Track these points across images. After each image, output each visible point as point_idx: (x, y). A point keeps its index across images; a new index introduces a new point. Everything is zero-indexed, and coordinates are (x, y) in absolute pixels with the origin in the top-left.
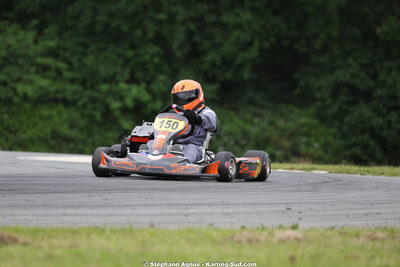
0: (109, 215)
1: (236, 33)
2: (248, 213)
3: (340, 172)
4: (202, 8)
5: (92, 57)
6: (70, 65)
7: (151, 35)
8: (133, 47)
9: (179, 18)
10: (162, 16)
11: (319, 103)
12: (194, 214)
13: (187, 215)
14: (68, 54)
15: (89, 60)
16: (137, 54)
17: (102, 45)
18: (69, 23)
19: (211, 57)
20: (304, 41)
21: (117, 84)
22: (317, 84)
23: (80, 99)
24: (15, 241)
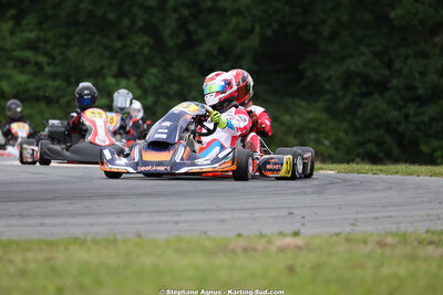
0: (92, 225)
1: (234, 20)
3: (350, 172)
5: (76, 49)
6: (52, 58)
7: (140, 23)
8: (121, 37)
9: (171, 2)
10: (152, 2)
11: (329, 96)
12: (187, 221)
13: (177, 223)
14: (49, 47)
15: (72, 53)
16: (125, 46)
17: (87, 36)
18: (50, 12)
19: (207, 46)
20: (310, 28)
21: (104, 78)
22: (325, 75)
23: (63, 96)
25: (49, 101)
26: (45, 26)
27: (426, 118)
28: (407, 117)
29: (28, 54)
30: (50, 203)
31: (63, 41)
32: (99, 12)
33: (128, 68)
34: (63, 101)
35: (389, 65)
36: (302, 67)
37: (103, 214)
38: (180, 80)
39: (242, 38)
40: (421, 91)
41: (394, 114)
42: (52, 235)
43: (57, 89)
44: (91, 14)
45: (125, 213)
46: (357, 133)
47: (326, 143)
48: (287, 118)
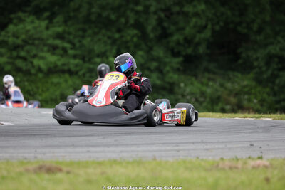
0: (121, 152)
1: (194, 20)
2: (223, 149)
3: (281, 119)
5: (89, 39)
6: (73, 44)
7: (132, 21)
8: (119, 31)
9: (152, 9)
10: (140, 8)
11: (257, 70)
12: (184, 150)
13: (178, 151)
14: (71, 37)
15: (86, 41)
16: (122, 37)
17: (96, 30)
18: (72, 14)
19: (176, 37)
20: (244, 25)
21: (107, 57)
22: (255, 56)
23: (81, 70)
24: (60, 170)
25: (71, 73)
26: (69, 23)
29: (58, 42)
30: (91, 138)
31: (80, 33)
32: (105, 14)
34: (81, 73)
36: (239, 51)
37: (127, 145)
39: (200, 32)
43: (76, 65)
44: (100, 15)
45: (143, 144)
46: (275, 94)
47: (255, 101)
48: (229, 85)
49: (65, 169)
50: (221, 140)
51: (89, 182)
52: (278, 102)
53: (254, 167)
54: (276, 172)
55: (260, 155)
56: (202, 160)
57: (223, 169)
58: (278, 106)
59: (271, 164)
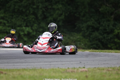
0: (27, 65)
1: (57, 11)
2: (68, 64)
3: (93, 52)
4: (47, 4)
5: (14, 19)
6: (8, 21)
7: (31, 12)
8: (27, 16)
9: (40, 7)
10: (35, 7)
11: (83, 32)
12: (53, 64)
13: (51, 65)
14: (7, 18)
15: (13, 20)
16: (28, 18)
17: (17, 16)
18: (7, 9)
19: (50, 19)
20: (78, 13)
21: (22, 27)
22: (82, 26)
24: (2, 73)
25: (7, 33)
26: (6, 13)
27: (109, 38)
28: (104, 37)
29: (2, 20)
30: (15, 60)
31: (11, 17)
32: (21, 9)
33: (28, 24)
35: (99, 23)
36: (76, 24)
37: (30, 62)
38: (43, 28)
39: (59, 16)
40: (108, 30)
41: (101, 37)
42: (18, 68)
43: (9, 30)
45: (36, 62)
46: (90, 42)
47: (83, 44)
48: (72, 38)
49: (4, 72)
50: (68, 60)
51: (14, 77)
52: (92, 45)
53: (81, 72)
54: (90, 73)
55: (84, 66)
56: (60, 68)
57: (69, 72)
58: (92, 46)
59: (88, 70)
